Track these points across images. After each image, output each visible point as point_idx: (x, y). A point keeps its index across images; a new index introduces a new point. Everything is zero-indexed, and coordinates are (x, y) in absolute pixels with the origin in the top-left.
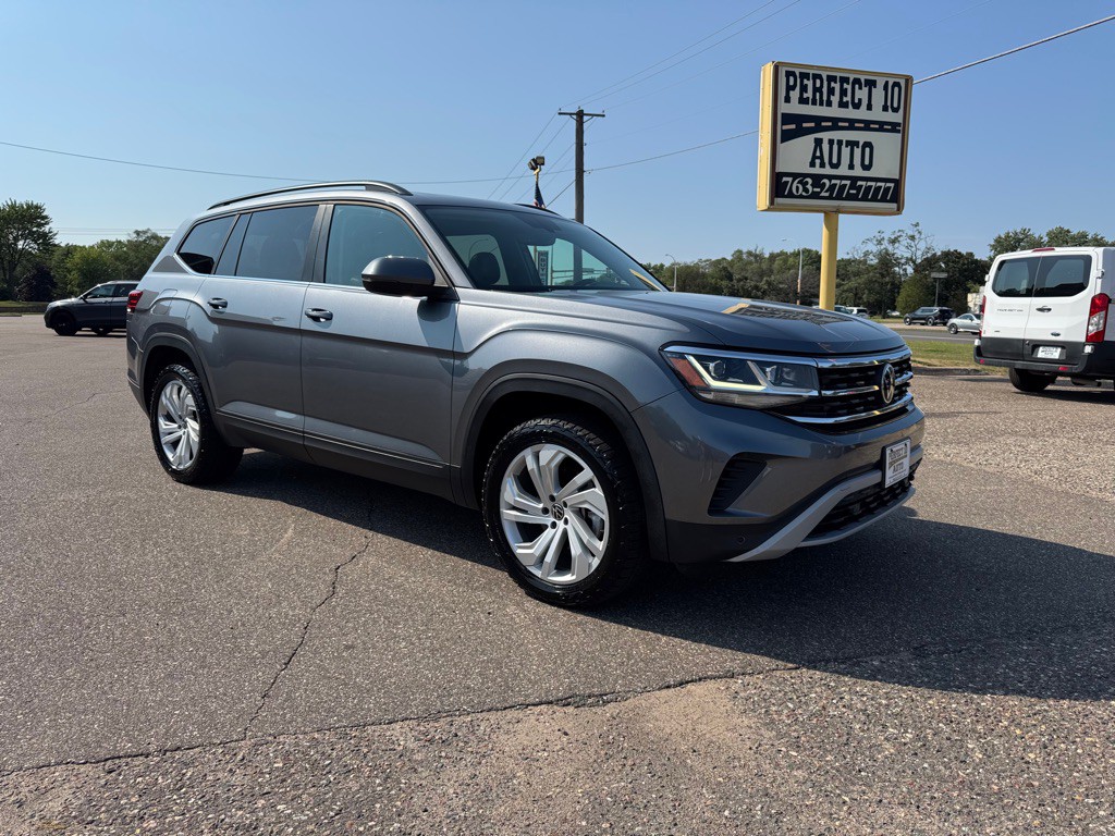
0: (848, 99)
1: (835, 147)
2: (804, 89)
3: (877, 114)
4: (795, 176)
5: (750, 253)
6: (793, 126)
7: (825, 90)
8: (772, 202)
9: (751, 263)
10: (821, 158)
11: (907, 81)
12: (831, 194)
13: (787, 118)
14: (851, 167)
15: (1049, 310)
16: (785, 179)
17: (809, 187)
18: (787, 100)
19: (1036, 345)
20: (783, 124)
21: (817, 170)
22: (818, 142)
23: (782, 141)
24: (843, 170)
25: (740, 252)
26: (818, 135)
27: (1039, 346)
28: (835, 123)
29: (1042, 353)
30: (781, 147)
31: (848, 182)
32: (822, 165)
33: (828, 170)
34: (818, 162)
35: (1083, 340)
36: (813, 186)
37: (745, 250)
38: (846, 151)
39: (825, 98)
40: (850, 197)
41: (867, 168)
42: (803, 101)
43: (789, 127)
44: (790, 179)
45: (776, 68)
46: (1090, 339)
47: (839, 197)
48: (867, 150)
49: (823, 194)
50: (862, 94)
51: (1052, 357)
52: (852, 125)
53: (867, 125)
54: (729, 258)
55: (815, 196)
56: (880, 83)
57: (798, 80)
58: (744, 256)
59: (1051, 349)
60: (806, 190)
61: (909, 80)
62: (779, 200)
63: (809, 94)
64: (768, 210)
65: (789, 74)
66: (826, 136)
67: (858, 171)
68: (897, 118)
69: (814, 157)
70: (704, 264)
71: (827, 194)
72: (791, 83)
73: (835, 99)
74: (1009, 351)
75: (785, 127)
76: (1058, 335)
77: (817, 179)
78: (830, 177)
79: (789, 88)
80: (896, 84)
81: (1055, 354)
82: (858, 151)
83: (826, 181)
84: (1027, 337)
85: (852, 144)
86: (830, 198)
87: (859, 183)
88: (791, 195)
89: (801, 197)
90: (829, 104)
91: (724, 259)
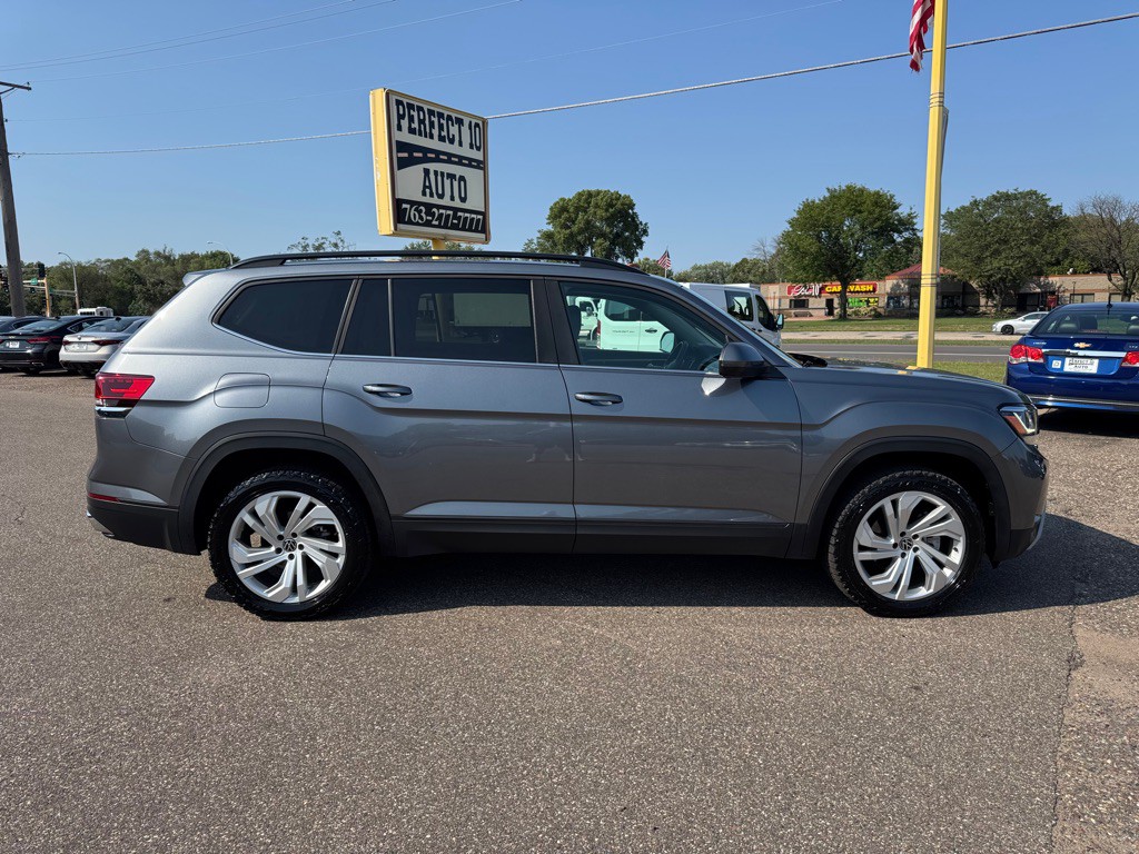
0: (444, 133)
1: (439, 178)
2: (411, 119)
3: (466, 151)
4: (412, 203)
5: (158, 254)
6: (406, 155)
7: (427, 122)
8: (396, 228)
9: (160, 264)
10: (430, 187)
11: (483, 123)
12: (440, 223)
13: (402, 146)
14: (452, 198)
16: (404, 206)
17: (423, 214)
18: (400, 128)
20: (398, 152)
21: (427, 199)
22: (427, 172)
23: (399, 169)
24: (446, 201)
25: (145, 252)
26: (426, 166)
28: (438, 156)
30: (398, 173)
31: (451, 213)
32: (432, 195)
33: (435, 200)
34: (428, 190)
36: (427, 214)
37: (152, 251)
38: (447, 182)
39: (428, 130)
40: (455, 227)
41: (463, 200)
42: (412, 131)
43: (404, 156)
44: (408, 206)
45: (387, 95)
47: (445, 227)
48: (462, 183)
49: (434, 222)
50: (454, 130)
52: (450, 158)
53: (461, 161)
54: (133, 258)
55: (428, 224)
56: (466, 121)
57: (427, 116)
58: (152, 257)
60: (421, 218)
61: (485, 122)
62: (401, 226)
63: (415, 125)
64: (393, 235)
65: (399, 103)
66: (432, 167)
67: (457, 203)
68: (478, 155)
69: (425, 187)
70: (103, 265)
71: (437, 223)
72: (401, 112)
73: (435, 132)
75: (400, 155)
77: (429, 207)
78: (439, 207)
79: (400, 117)
80: (477, 125)
82: (456, 184)
83: (435, 210)
85: (452, 177)
86: (439, 226)
87: (459, 214)
88: (410, 222)
89: (418, 224)
90: (432, 137)
91: (127, 259)
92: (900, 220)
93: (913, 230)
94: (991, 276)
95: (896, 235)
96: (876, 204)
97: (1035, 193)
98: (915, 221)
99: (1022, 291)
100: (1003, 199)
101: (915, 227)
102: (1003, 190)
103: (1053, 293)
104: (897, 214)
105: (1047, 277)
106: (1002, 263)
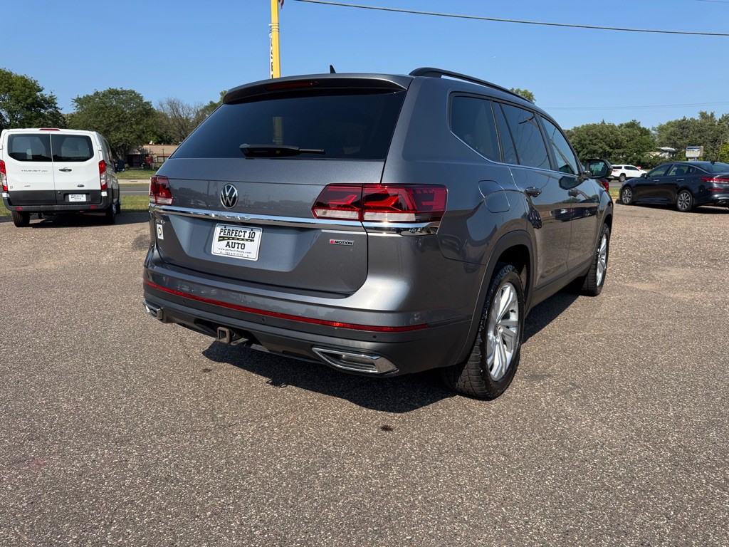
15: (70, 170)
19: (66, 193)
27: (68, 194)
29: (72, 199)
35: (100, 188)
46: (104, 188)
51: (81, 201)
59: (78, 195)
74: (43, 199)
76: (83, 186)
81: (83, 198)
84: (56, 189)
92: (45, 100)
93: (55, 108)
94: (117, 143)
95: (43, 111)
96: (24, 85)
97: (134, 92)
98: (56, 102)
99: (130, 153)
100: (113, 93)
101: (57, 106)
102: (113, 87)
103: (147, 155)
104: (42, 95)
105: (142, 145)
106: (122, 135)
